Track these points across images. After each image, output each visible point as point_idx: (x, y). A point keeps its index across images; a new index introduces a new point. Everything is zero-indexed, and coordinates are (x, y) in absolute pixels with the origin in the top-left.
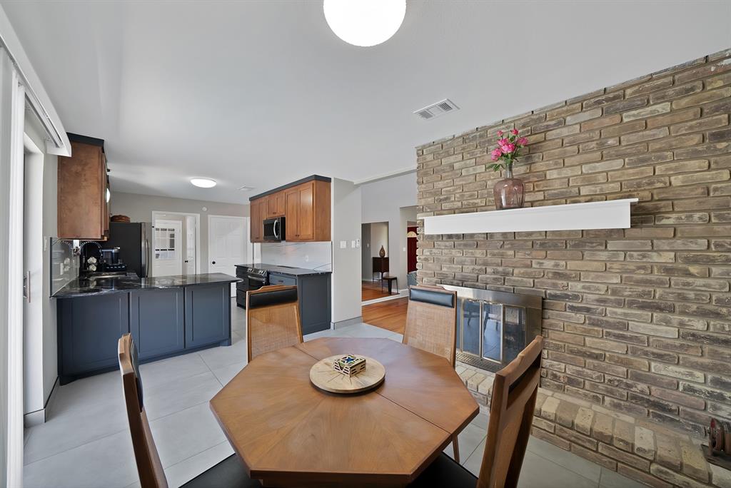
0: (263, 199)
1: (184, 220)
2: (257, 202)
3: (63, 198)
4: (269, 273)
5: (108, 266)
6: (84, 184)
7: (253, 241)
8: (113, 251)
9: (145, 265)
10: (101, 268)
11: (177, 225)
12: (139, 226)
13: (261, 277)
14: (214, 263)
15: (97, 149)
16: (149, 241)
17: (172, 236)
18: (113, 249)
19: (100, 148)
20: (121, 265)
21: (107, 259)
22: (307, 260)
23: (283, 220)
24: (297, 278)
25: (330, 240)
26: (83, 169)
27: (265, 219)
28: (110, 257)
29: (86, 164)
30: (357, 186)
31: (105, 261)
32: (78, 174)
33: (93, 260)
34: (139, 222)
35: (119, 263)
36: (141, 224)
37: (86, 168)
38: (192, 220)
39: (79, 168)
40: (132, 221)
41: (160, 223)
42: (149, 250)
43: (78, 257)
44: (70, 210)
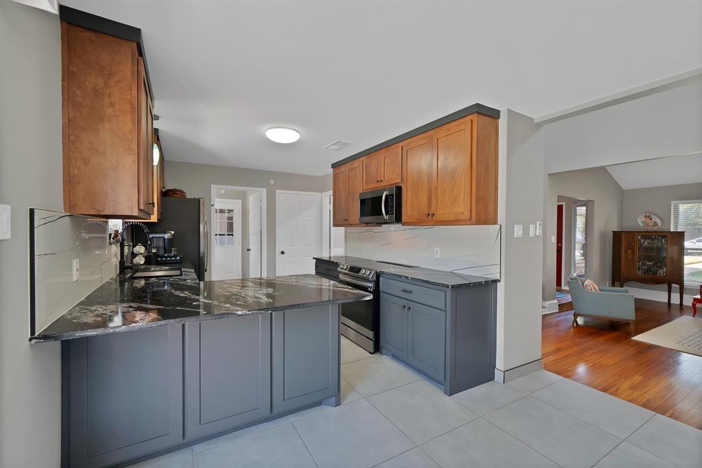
0: (356, 163)
1: (243, 197)
2: (343, 169)
3: (72, 138)
4: (378, 275)
5: (158, 256)
6: (109, 111)
7: (336, 224)
8: (166, 236)
9: (204, 254)
10: (151, 260)
11: (235, 205)
12: (197, 203)
13: (367, 280)
14: (283, 253)
15: (129, 48)
16: (208, 223)
17: (231, 218)
18: (165, 233)
19: (135, 45)
20: (175, 256)
21: (157, 248)
22: (438, 256)
23: (399, 189)
24: (449, 291)
25: (495, 223)
26: (105, 83)
27: (361, 192)
28: (161, 244)
29: (110, 75)
30: (539, 125)
31: (154, 251)
32: (97, 93)
33: (140, 249)
34: (197, 197)
35: (173, 253)
36: (199, 200)
37: (112, 82)
38: (256, 197)
39: (100, 82)
40: (188, 196)
41: (219, 200)
42: (207, 235)
43: (119, 244)
44: (86, 161)
